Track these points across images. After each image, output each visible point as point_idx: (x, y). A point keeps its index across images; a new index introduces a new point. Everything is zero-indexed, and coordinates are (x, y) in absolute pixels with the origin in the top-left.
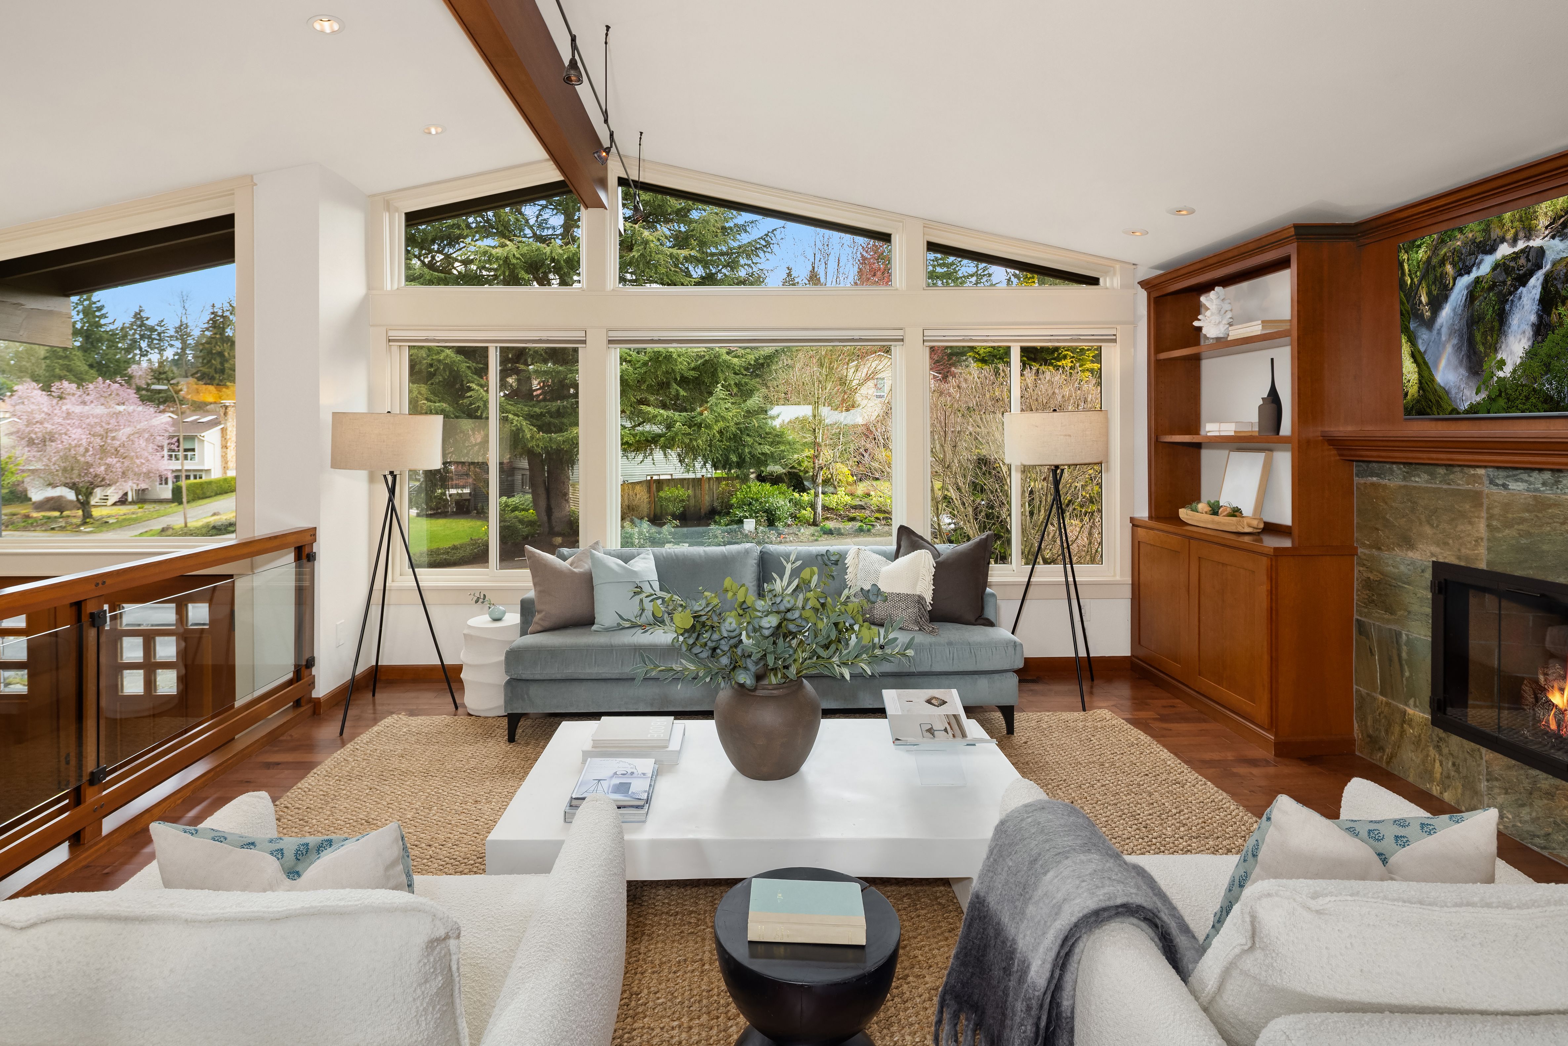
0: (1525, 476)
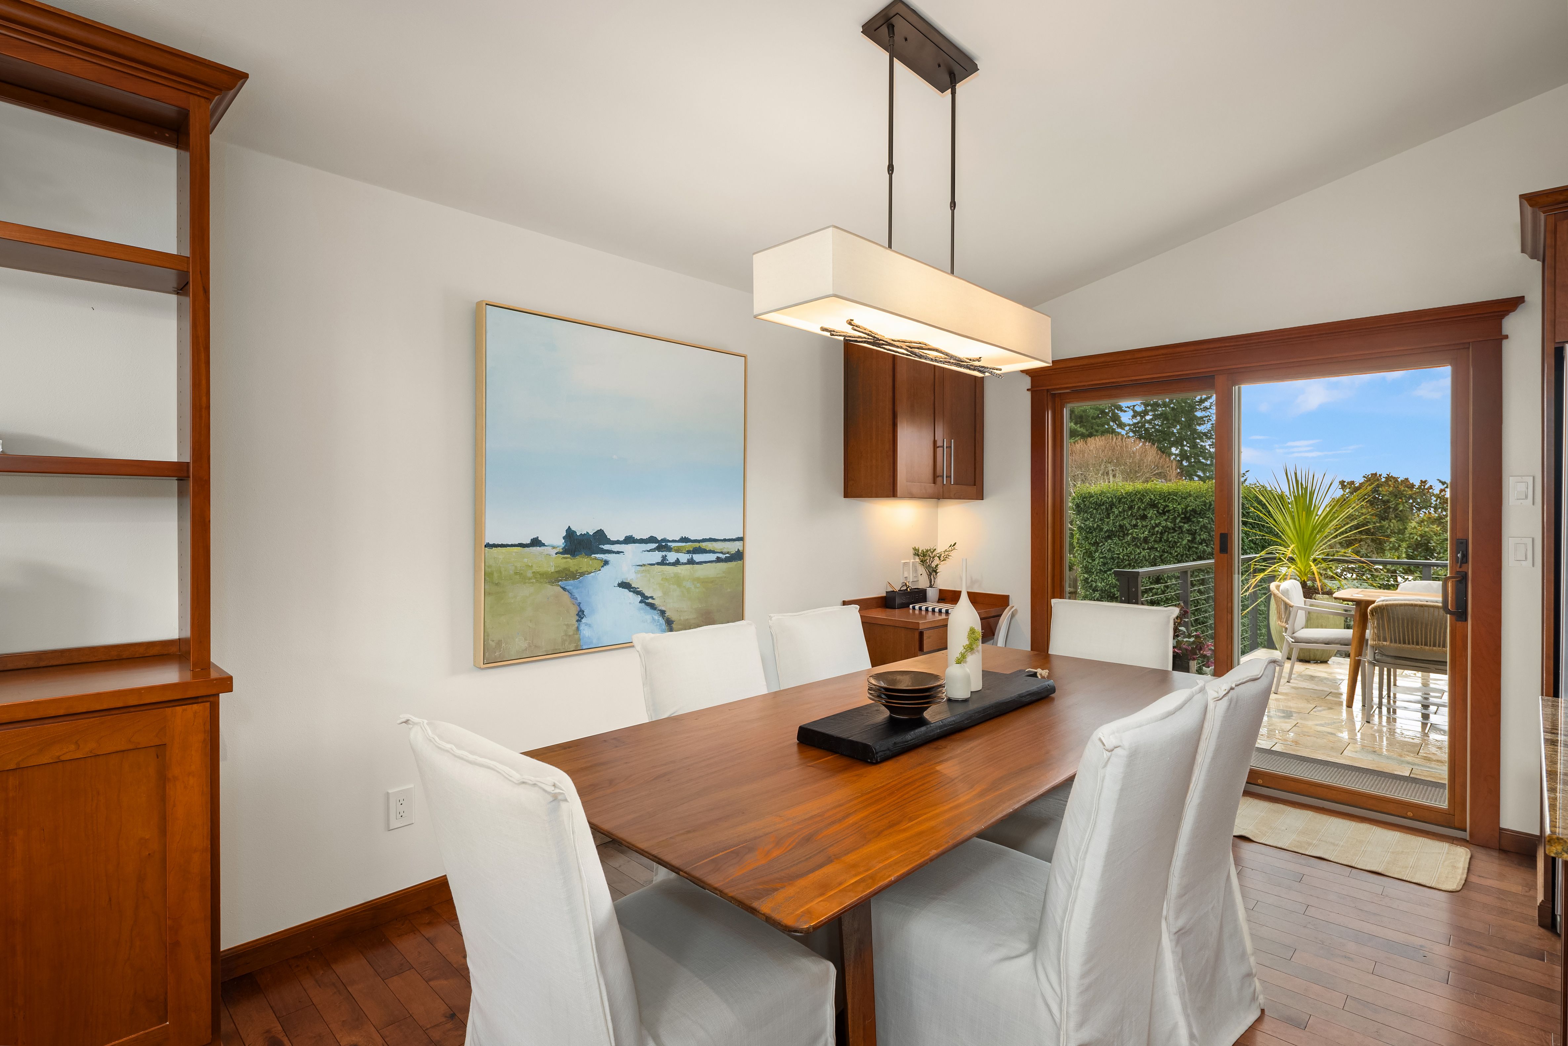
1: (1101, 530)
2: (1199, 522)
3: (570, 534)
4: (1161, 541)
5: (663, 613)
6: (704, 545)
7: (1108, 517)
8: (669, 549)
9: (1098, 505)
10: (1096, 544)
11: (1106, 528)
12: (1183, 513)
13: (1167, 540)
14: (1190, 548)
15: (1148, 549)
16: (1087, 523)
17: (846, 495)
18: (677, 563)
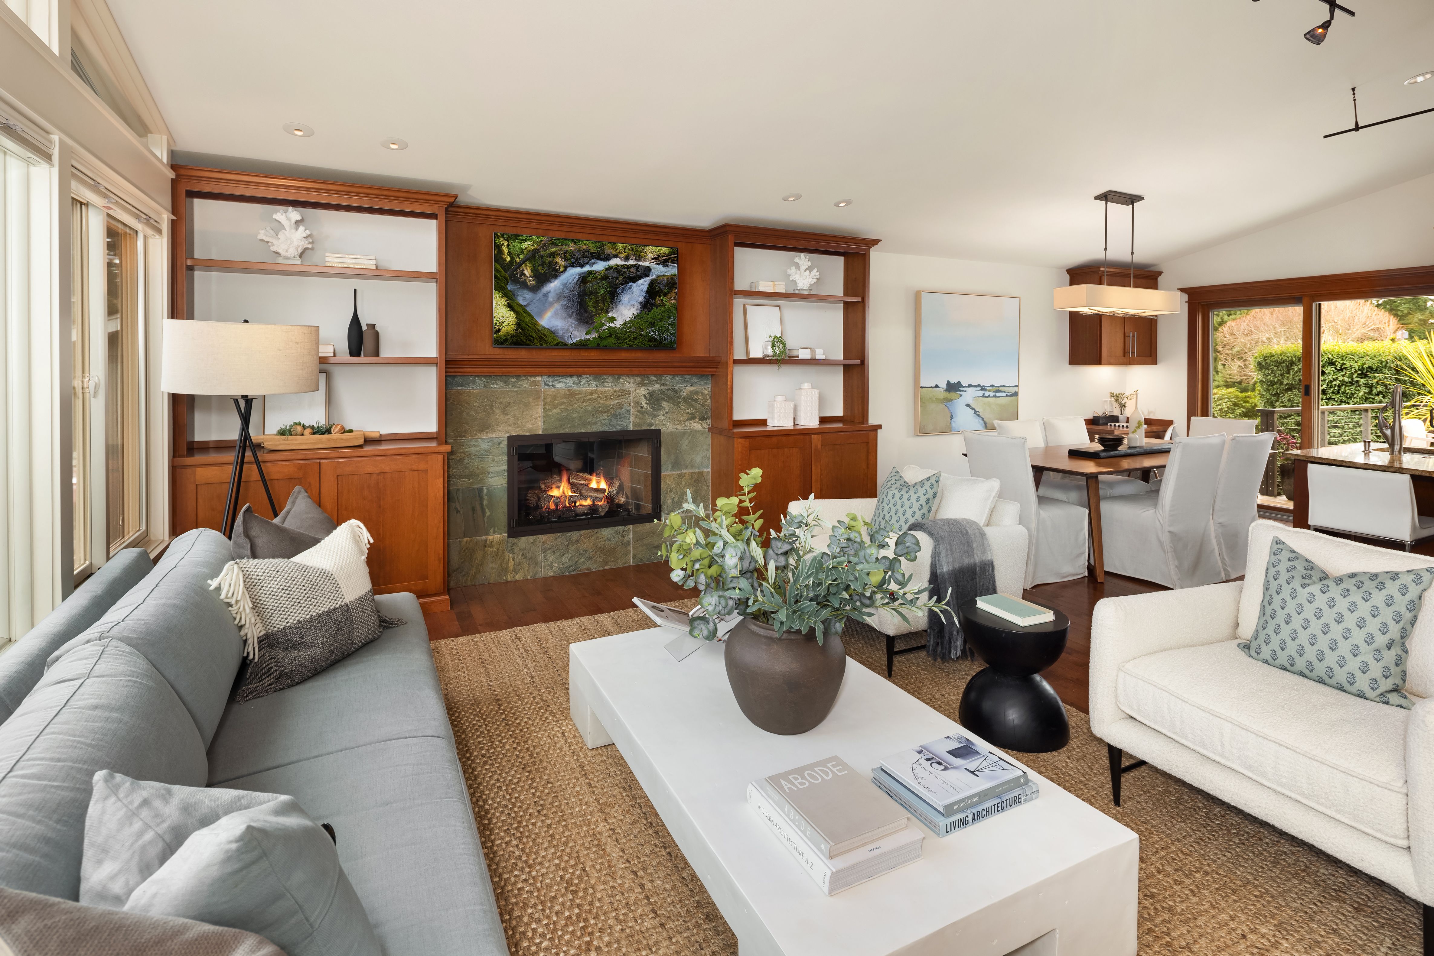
0: (564, 380)
1: (1282, 383)
2: (1375, 377)
3: (948, 383)
4: (1338, 392)
5: (983, 419)
6: (1000, 389)
7: (1288, 373)
8: (986, 390)
9: (1279, 363)
10: (1277, 395)
11: (1285, 382)
12: (1359, 370)
13: (1344, 393)
14: (1367, 399)
15: (1326, 399)
16: (1268, 378)
17: (1071, 363)
18: (989, 396)
